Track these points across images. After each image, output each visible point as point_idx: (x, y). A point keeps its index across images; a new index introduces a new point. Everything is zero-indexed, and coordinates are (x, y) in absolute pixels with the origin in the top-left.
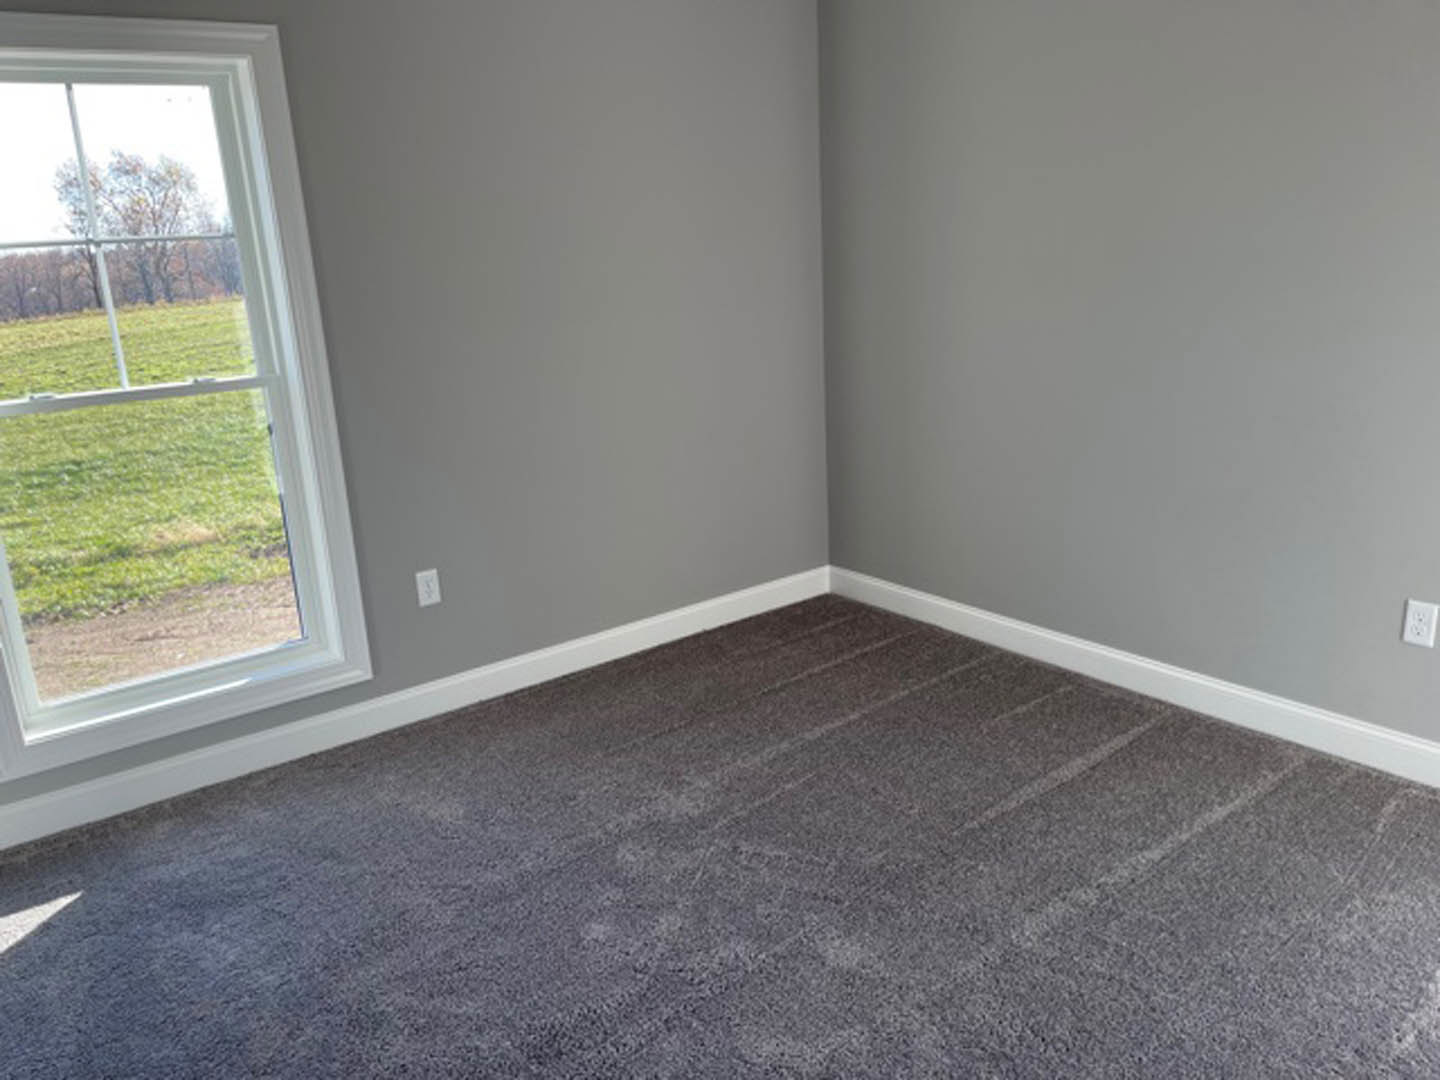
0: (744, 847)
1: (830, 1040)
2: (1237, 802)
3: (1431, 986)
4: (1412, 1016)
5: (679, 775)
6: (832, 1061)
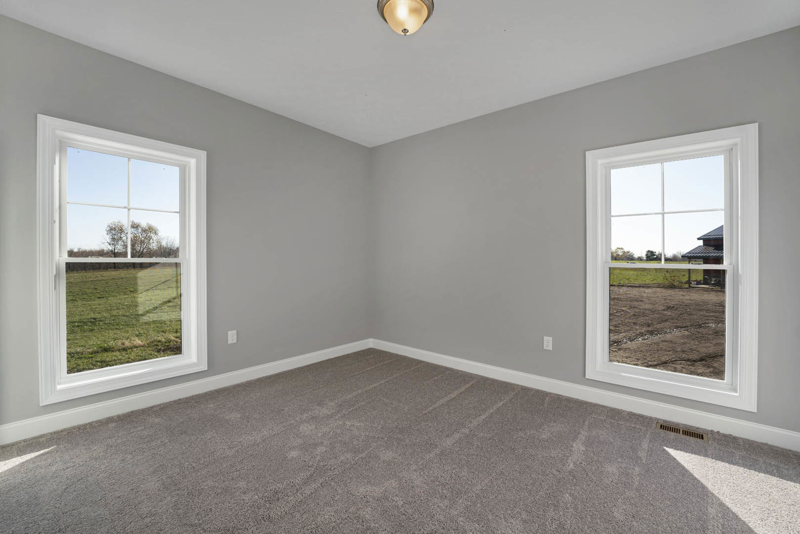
0: (348, 423)
1: (385, 484)
2: (505, 401)
3: (573, 448)
4: (571, 458)
5: (323, 401)
6: (386, 492)
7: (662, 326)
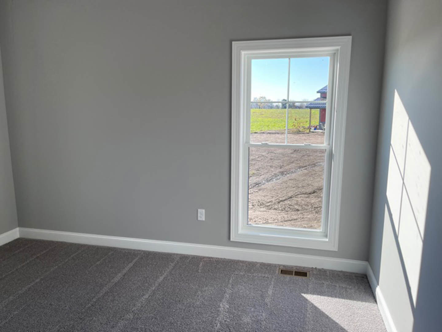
3: (220, 308)
4: (218, 318)
7: (290, 167)
